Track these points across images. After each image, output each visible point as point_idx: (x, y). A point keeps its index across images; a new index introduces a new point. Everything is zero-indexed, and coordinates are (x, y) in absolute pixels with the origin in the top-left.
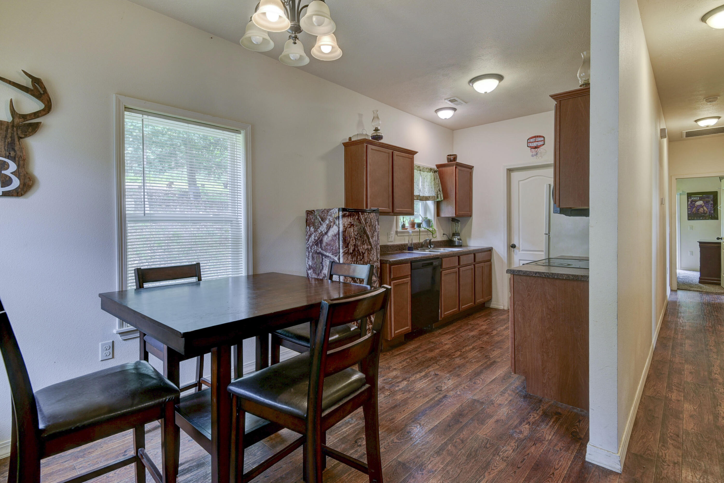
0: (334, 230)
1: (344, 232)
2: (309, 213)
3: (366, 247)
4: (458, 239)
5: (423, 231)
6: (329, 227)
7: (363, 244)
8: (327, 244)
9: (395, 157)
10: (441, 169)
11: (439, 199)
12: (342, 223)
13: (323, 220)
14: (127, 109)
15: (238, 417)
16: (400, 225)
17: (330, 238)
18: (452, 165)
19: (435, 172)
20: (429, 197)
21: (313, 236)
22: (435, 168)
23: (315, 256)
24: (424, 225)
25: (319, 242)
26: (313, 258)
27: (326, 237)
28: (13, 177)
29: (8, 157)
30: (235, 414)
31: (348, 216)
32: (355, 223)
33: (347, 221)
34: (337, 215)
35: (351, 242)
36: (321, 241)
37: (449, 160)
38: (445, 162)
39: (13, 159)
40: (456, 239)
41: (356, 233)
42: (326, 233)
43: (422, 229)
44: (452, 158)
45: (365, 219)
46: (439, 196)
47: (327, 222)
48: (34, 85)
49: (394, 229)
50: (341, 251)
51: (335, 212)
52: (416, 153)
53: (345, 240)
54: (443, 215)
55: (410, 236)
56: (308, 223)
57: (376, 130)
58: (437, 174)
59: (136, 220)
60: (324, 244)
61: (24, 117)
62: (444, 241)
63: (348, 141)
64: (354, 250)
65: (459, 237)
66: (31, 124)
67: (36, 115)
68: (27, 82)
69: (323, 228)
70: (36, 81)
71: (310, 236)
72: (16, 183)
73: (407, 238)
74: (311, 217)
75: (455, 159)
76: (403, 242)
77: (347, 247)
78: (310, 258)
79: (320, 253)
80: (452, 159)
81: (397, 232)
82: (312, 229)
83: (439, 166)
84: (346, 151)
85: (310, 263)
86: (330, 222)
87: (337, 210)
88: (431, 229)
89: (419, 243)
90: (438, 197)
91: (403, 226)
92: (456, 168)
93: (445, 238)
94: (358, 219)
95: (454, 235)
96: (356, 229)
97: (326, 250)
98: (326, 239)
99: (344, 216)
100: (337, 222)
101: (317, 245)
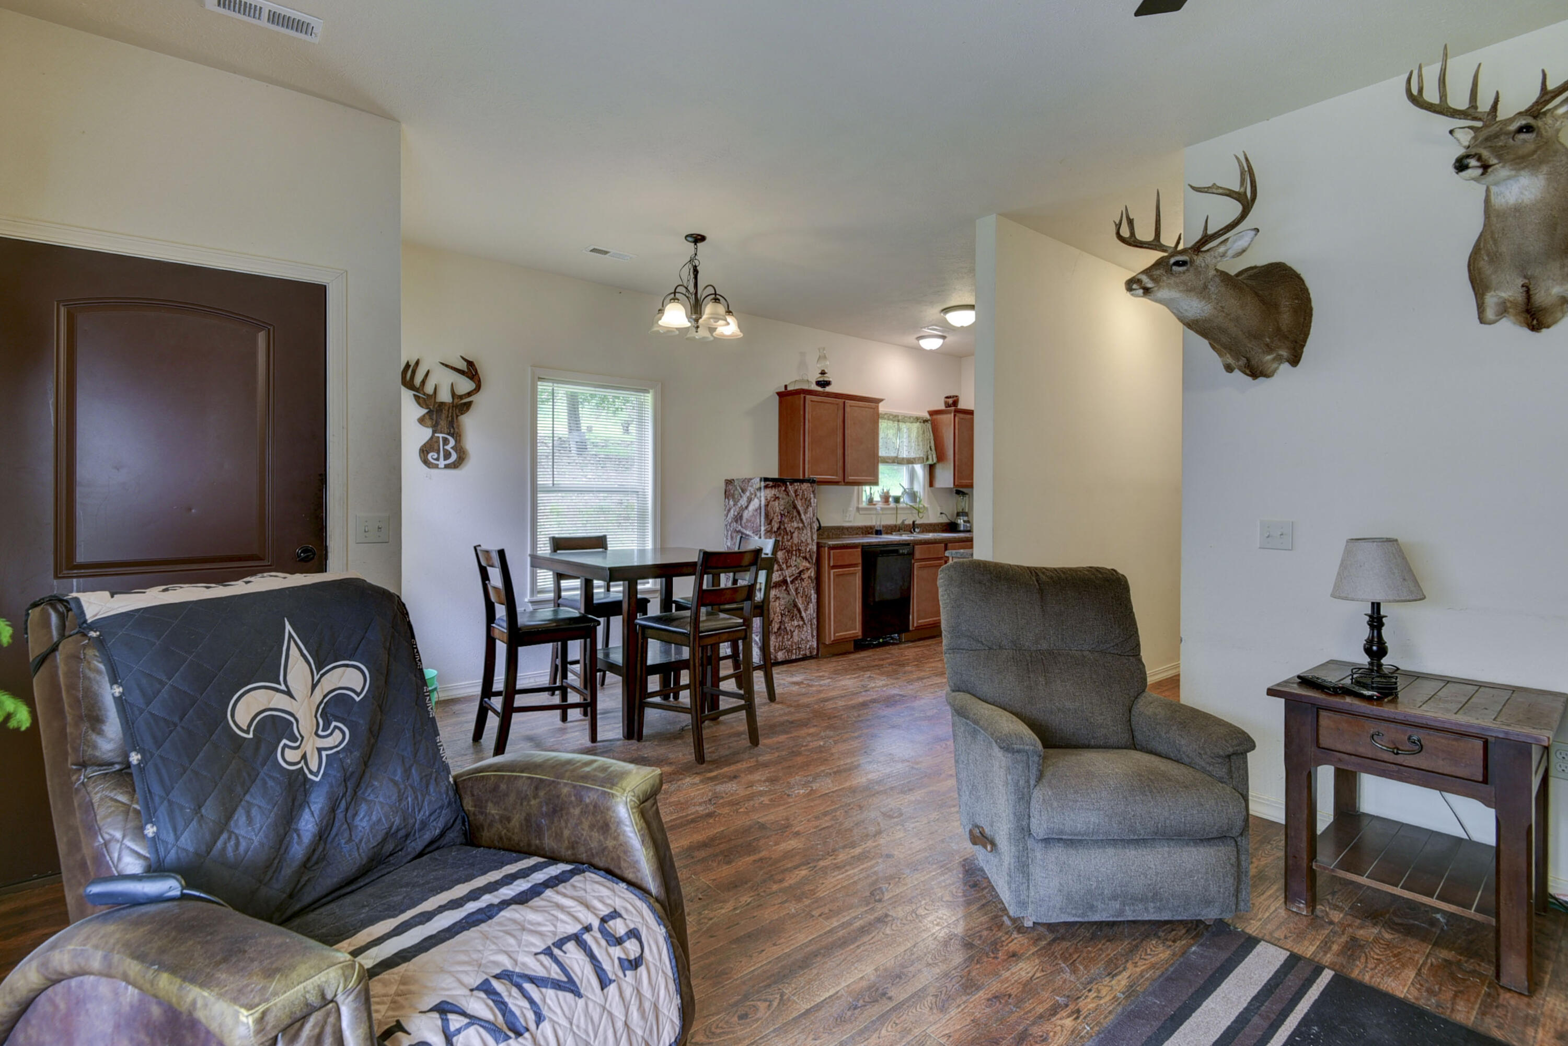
0: (755, 504)
1: (767, 506)
2: (729, 482)
3: (795, 524)
4: (964, 521)
5: (903, 509)
6: (750, 500)
7: (791, 521)
8: (748, 521)
9: (848, 409)
10: (935, 417)
11: (930, 462)
12: (765, 495)
13: (744, 491)
14: (540, 379)
15: (642, 643)
16: (864, 499)
17: (751, 514)
18: (949, 412)
19: (925, 421)
20: (914, 459)
21: (732, 511)
22: (927, 416)
23: (734, 535)
24: (905, 500)
25: (738, 518)
26: (732, 537)
27: (746, 512)
28: (452, 451)
29: (448, 434)
30: (640, 641)
31: (772, 487)
32: (781, 496)
33: (770, 493)
34: (758, 486)
35: (776, 518)
36: (741, 517)
37: (948, 405)
38: (942, 407)
39: (452, 435)
40: (961, 521)
41: (782, 508)
42: (747, 507)
43: (901, 505)
44: (950, 401)
45: (796, 491)
46: (930, 457)
47: (748, 494)
48: (468, 368)
49: (854, 503)
50: (763, 528)
51: (756, 483)
52: (881, 400)
53: (767, 515)
54: (938, 484)
55: (877, 514)
56: (728, 495)
57: (823, 373)
58: (929, 425)
59: (548, 491)
60: (744, 520)
61: (461, 397)
62: (941, 524)
63: (783, 390)
64: (779, 528)
65: (966, 518)
66: (465, 404)
67: (469, 394)
68: (463, 366)
69: (743, 502)
70: (470, 364)
71: (729, 511)
72: (454, 457)
73: (874, 517)
74: (730, 487)
75: (955, 403)
76: (868, 523)
77: (770, 523)
78: (729, 537)
79: (739, 531)
80: (952, 402)
81: (858, 509)
82: (731, 503)
83: (932, 413)
84: (780, 402)
85: (729, 544)
86: (751, 494)
87: (758, 480)
88: (916, 506)
89: (895, 526)
90: (927, 459)
91: (871, 501)
92: (955, 416)
93: (944, 520)
94: (785, 490)
95: (958, 514)
96: (782, 502)
97: (746, 528)
98: (746, 515)
99: (766, 487)
100: (758, 494)
101: (736, 522)
